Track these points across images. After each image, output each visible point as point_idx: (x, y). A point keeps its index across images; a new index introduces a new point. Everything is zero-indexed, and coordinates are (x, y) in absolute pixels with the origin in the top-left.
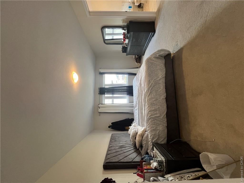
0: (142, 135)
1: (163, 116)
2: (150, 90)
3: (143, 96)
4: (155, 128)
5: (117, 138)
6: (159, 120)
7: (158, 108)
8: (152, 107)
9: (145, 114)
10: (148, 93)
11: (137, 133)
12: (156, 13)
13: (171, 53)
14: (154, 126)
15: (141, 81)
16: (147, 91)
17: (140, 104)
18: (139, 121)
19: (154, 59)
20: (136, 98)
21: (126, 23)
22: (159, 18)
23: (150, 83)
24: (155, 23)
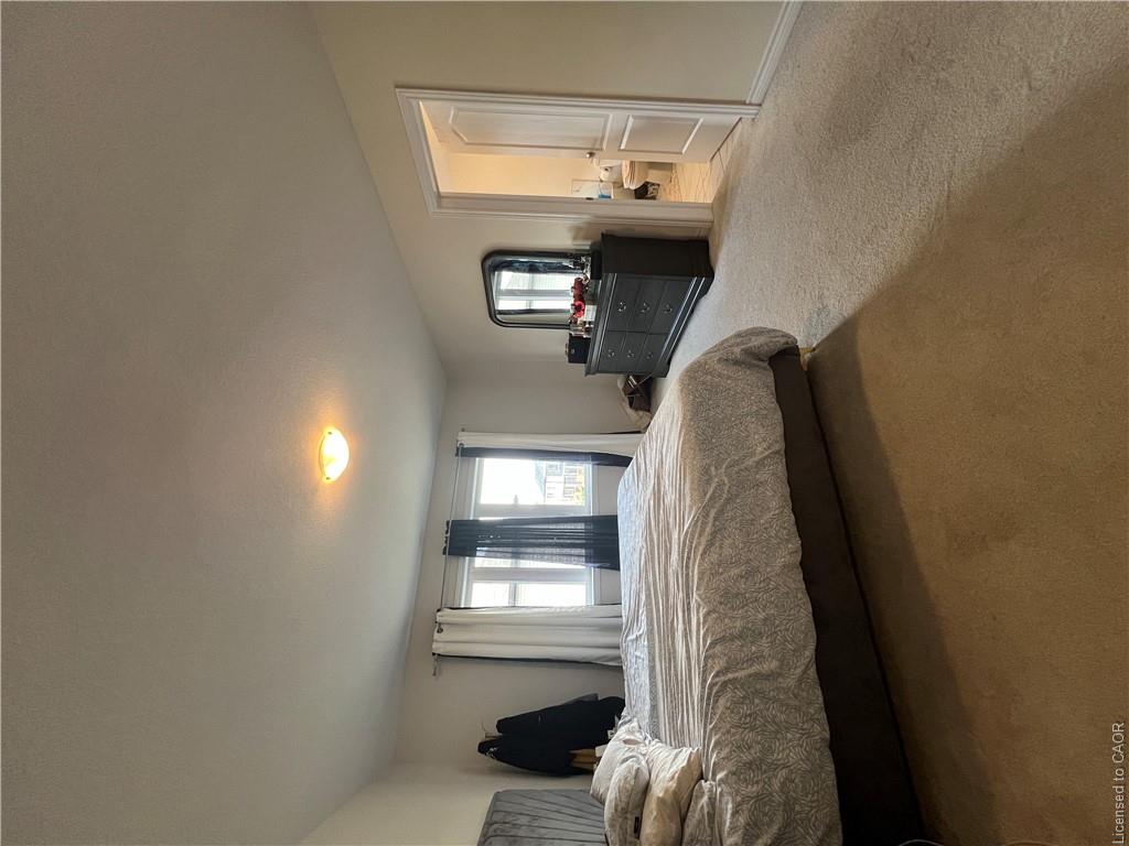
0: (678, 803)
1: (799, 671)
2: (711, 519)
3: (675, 556)
4: (756, 751)
5: (523, 820)
6: (775, 700)
7: (765, 620)
8: (730, 613)
9: (688, 658)
10: (700, 535)
11: (647, 788)
12: (711, 207)
13: (801, 344)
14: (749, 736)
15: (659, 478)
16: (697, 521)
17: (657, 603)
18: (654, 708)
19: (718, 366)
20: (636, 577)
21: (589, 243)
22: (728, 222)
23: (708, 482)
24: (710, 242)
